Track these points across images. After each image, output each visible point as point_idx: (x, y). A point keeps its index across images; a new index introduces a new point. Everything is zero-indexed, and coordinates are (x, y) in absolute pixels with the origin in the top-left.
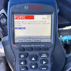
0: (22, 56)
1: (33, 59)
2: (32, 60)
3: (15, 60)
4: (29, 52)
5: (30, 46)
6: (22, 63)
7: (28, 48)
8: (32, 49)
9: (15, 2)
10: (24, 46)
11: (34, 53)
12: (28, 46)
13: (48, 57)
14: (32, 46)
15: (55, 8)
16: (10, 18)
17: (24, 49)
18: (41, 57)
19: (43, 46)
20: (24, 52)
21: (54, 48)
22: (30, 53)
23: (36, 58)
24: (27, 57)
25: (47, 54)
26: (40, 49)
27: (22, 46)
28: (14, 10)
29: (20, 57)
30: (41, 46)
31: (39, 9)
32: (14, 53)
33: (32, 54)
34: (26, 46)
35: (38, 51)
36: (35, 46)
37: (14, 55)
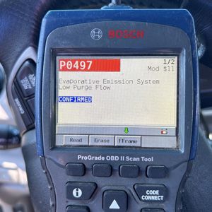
0: (77, 193)
1: (114, 205)
2: (111, 207)
3: (53, 205)
4: (102, 179)
5: (103, 158)
7: (97, 167)
8: (112, 171)
9: (63, 18)
10: (86, 158)
11: (117, 186)
12: (96, 158)
13: (167, 202)
14: (112, 158)
15: (190, 35)
17: (84, 170)
18: (140, 199)
19: (151, 160)
20: (84, 179)
21: (189, 170)
22: (105, 183)
23: (126, 201)
25: (164, 191)
26: (139, 171)
27: (79, 157)
28: (59, 41)
29: (70, 196)
30: (141, 159)
32: (50, 181)
33: (109, 188)
34: (90, 158)
35: (132, 177)
36: (122, 158)
37: (51, 189)
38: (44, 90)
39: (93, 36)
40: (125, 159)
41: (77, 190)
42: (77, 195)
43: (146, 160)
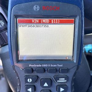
0: (30, 80)
1: (46, 85)
2: (44, 86)
3: (19, 85)
4: (40, 74)
5: (41, 66)
6: (30, 90)
10: (33, 66)
11: (47, 76)
12: (38, 66)
13: (68, 82)
14: (45, 65)
16: (12, 23)
17: (32, 70)
18: (57, 82)
19: (61, 66)
20: (33, 74)
22: (41, 76)
24: (36, 81)
26: (56, 70)
27: (30, 65)
28: (18, 11)
30: (57, 66)
31: (55, 10)
32: (17, 75)
33: (44, 77)
34: (35, 66)
35: (53, 73)
37: (18, 78)
38: (12, 36)
39: (35, 9)
40: (50, 65)
41: (30, 79)
42: (30, 81)
43: (59, 66)
